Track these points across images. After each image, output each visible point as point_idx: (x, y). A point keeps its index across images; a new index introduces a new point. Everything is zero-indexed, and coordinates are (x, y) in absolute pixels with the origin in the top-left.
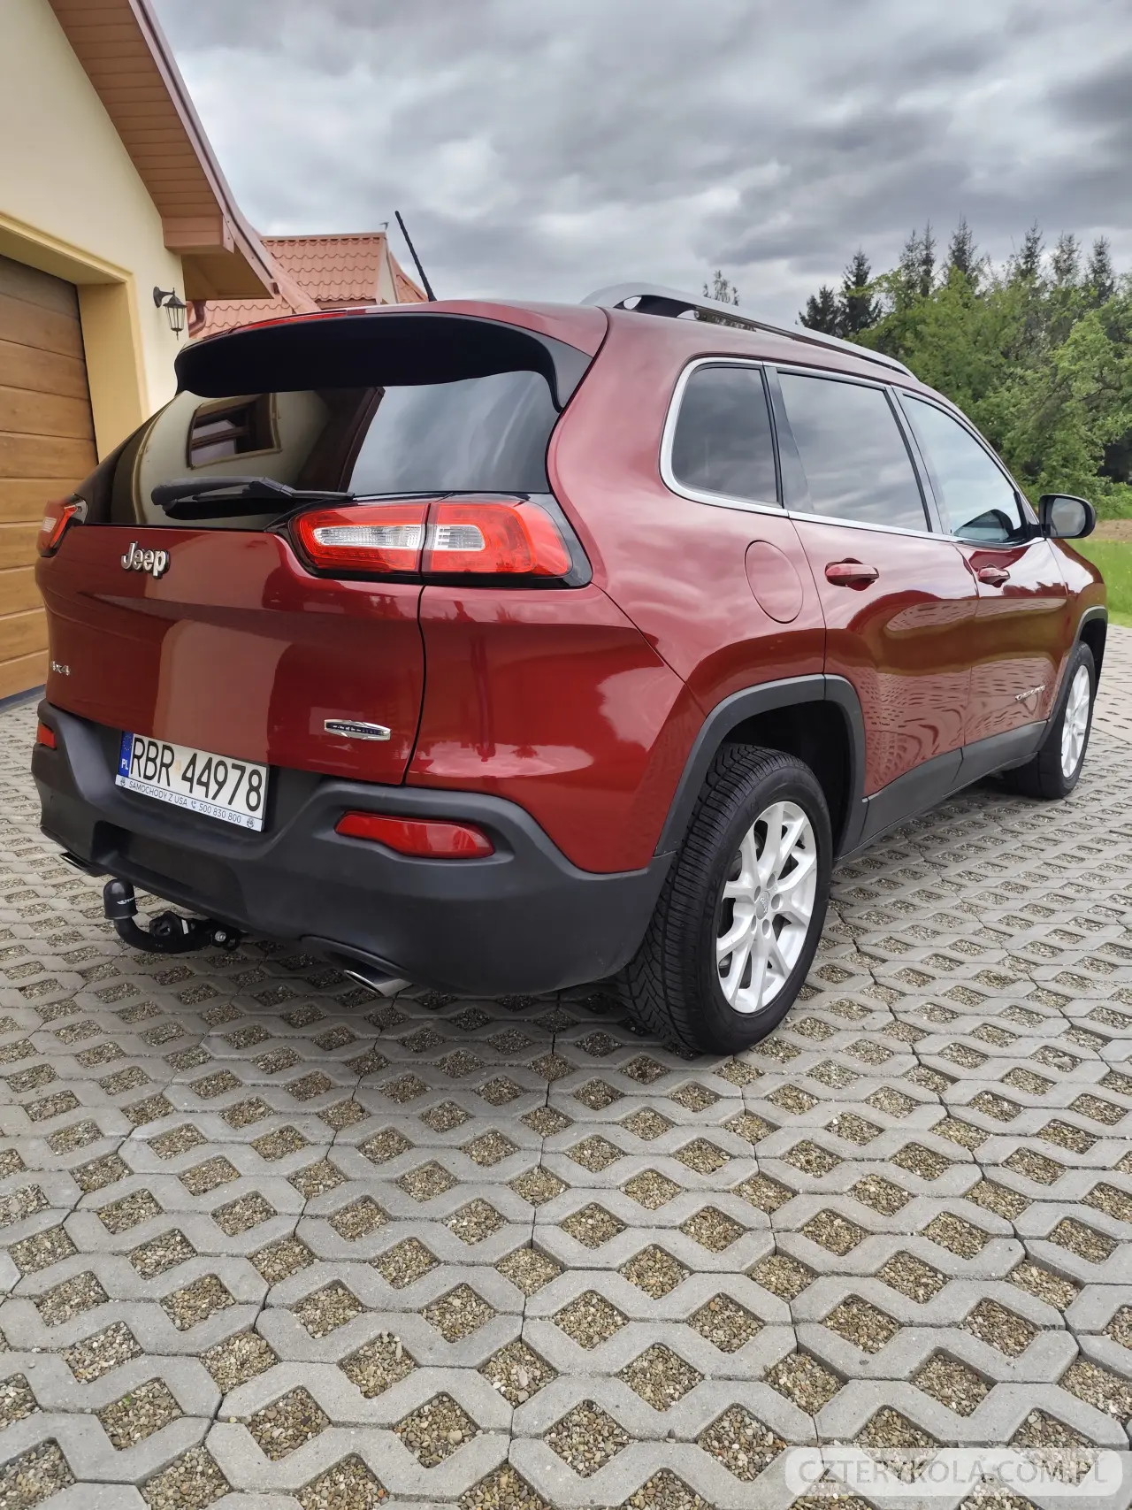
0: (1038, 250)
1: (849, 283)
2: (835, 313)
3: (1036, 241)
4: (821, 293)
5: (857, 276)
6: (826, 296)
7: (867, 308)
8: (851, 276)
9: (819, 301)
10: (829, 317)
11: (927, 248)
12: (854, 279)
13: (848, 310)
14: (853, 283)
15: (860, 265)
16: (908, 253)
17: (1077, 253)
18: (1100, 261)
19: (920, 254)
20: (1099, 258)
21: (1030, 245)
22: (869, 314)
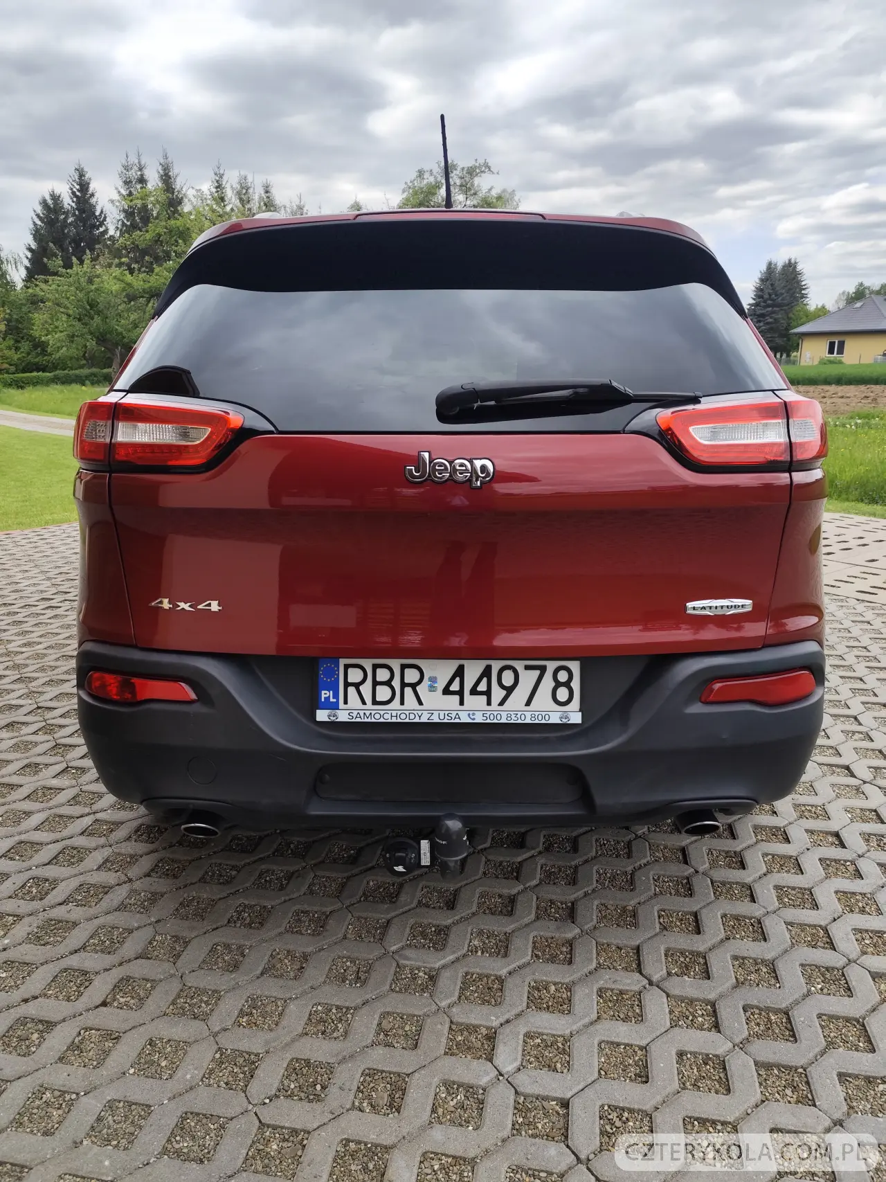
0: (224, 183)
1: (75, 190)
2: (66, 213)
3: (221, 176)
4: (51, 195)
5: (80, 184)
6: (56, 198)
7: (94, 214)
8: (75, 185)
9: (50, 202)
10: (62, 217)
11: (140, 169)
12: (78, 187)
13: (77, 213)
14: (78, 190)
15: (81, 175)
16: (125, 171)
17: (252, 189)
18: (268, 197)
19: (135, 174)
20: (267, 195)
21: (217, 178)
22: (96, 217)
